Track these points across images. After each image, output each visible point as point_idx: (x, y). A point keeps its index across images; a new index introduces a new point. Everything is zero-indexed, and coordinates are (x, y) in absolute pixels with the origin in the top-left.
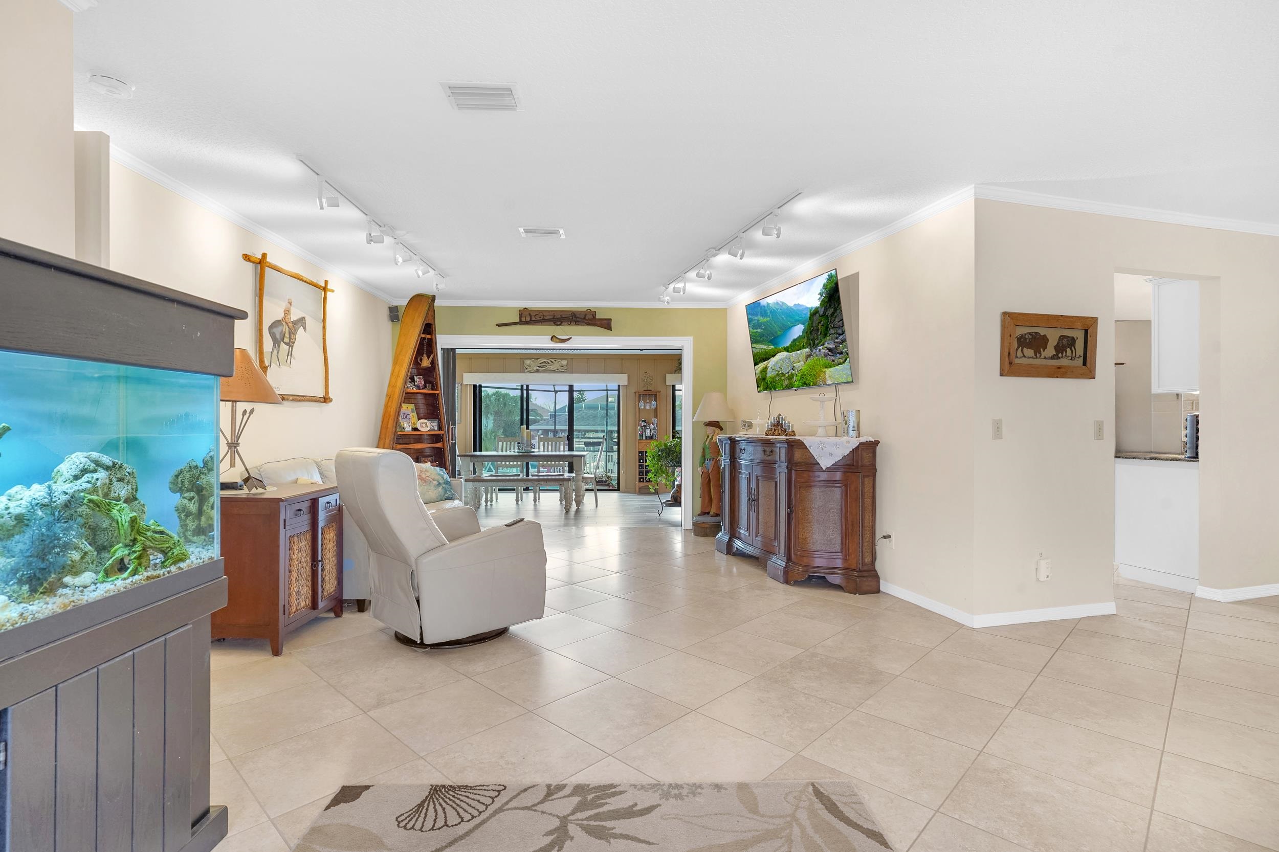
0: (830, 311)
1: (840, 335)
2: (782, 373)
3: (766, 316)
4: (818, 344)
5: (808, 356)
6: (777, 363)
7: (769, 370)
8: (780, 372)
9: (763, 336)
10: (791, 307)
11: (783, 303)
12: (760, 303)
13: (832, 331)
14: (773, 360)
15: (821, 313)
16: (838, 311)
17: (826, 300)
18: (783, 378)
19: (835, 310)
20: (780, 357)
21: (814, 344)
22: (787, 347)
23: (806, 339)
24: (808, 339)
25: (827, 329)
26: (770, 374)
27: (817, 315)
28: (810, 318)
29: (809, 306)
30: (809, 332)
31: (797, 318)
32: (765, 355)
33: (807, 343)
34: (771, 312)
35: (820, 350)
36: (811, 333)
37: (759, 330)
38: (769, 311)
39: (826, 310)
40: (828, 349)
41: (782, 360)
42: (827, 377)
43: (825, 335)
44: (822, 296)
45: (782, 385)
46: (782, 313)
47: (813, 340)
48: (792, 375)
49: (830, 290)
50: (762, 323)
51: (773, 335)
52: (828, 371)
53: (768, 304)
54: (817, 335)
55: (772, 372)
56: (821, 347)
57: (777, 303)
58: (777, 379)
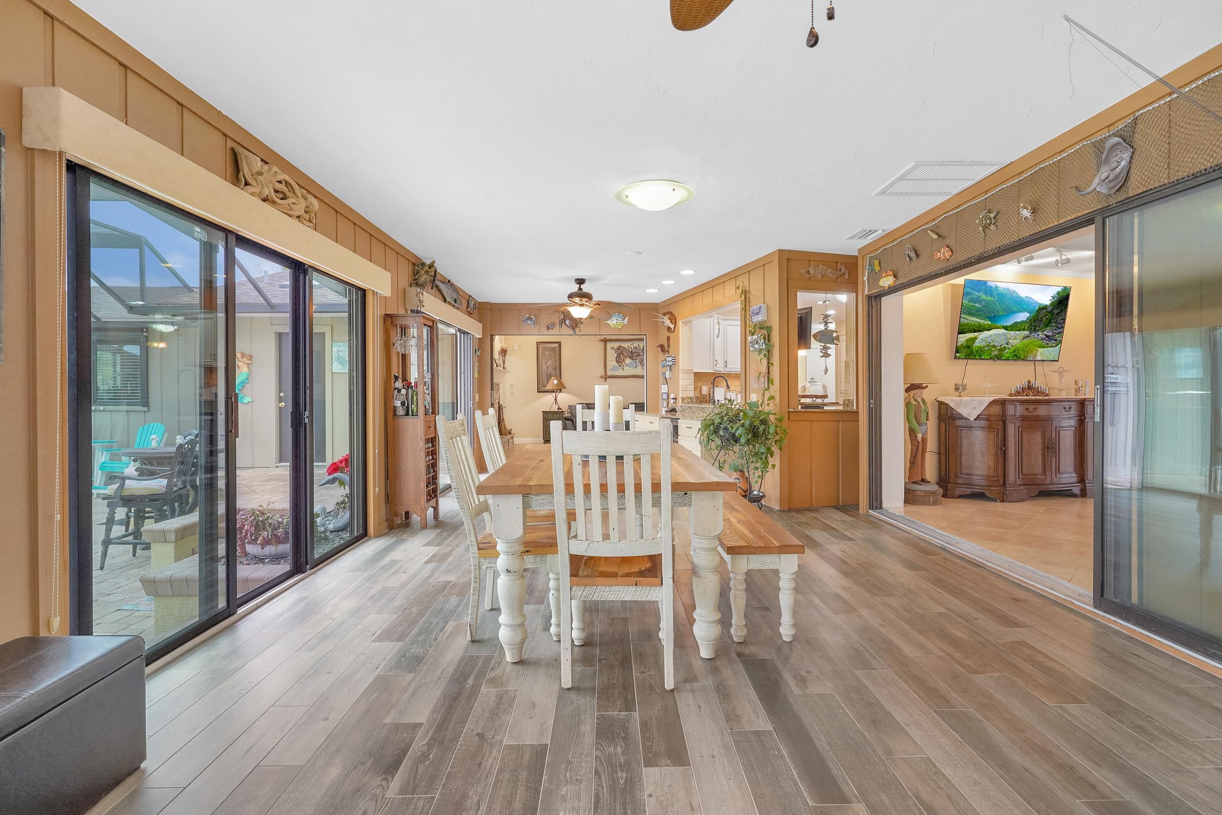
0: (1056, 311)
1: (1059, 328)
2: (994, 345)
3: (991, 296)
4: (1038, 330)
5: (1026, 337)
6: (990, 336)
7: (977, 341)
8: (992, 344)
9: (982, 311)
10: (1021, 297)
11: (1014, 291)
12: (987, 283)
13: (1053, 324)
14: (986, 334)
15: (1049, 310)
16: (1063, 313)
17: (1056, 303)
18: (993, 349)
19: (1061, 311)
20: (996, 333)
21: (1035, 329)
22: (1007, 326)
23: (1028, 324)
24: (1031, 325)
25: (1050, 322)
26: (977, 344)
27: (1045, 310)
28: (1038, 311)
29: (1040, 302)
30: (1033, 320)
31: (1025, 307)
32: (978, 327)
33: (1028, 327)
34: (997, 294)
35: (1038, 335)
36: (1035, 321)
37: (977, 305)
38: (995, 293)
39: (1053, 309)
40: (1045, 334)
41: (998, 335)
42: (1038, 353)
43: (1047, 326)
44: (1053, 298)
45: (990, 355)
46: (1011, 299)
47: (1035, 327)
48: (1005, 348)
49: (1061, 297)
50: (983, 300)
51: (994, 313)
52: (1040, 350)
53: (997, 287)
54: (1040, 324)
55: (981, 342)
56: (1040, 333)
57: (1008, 290)
58: (986, 349)
